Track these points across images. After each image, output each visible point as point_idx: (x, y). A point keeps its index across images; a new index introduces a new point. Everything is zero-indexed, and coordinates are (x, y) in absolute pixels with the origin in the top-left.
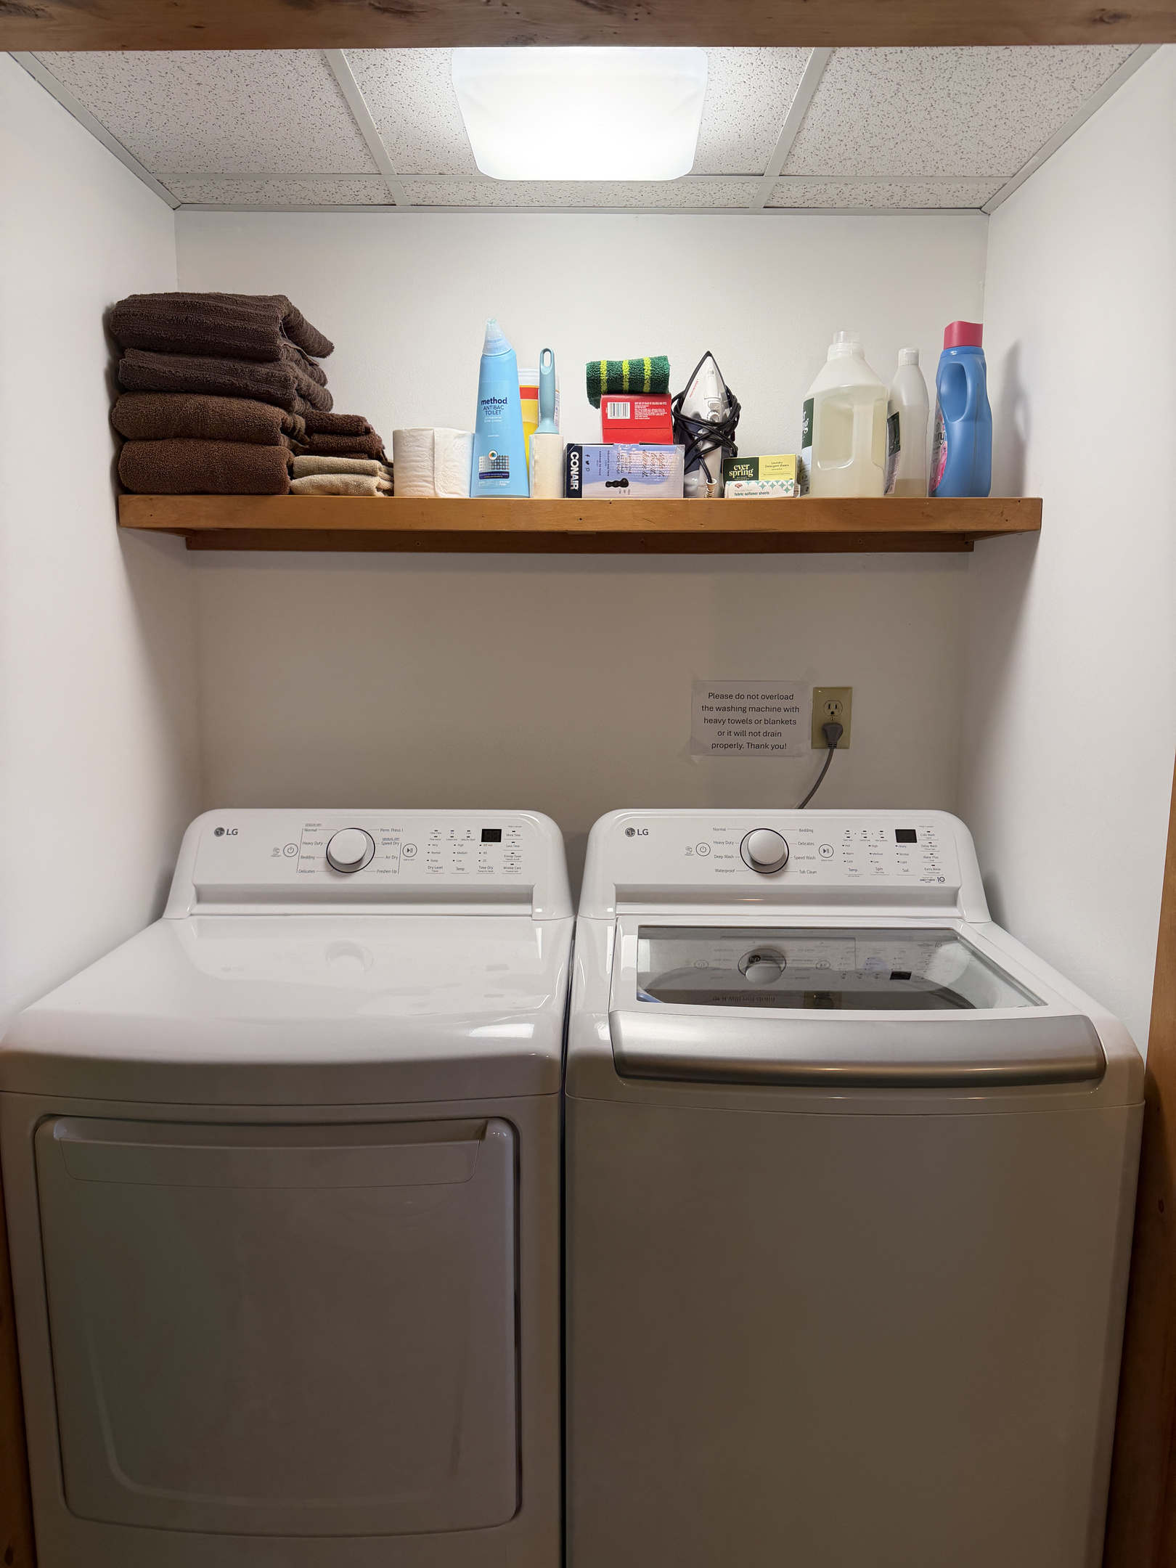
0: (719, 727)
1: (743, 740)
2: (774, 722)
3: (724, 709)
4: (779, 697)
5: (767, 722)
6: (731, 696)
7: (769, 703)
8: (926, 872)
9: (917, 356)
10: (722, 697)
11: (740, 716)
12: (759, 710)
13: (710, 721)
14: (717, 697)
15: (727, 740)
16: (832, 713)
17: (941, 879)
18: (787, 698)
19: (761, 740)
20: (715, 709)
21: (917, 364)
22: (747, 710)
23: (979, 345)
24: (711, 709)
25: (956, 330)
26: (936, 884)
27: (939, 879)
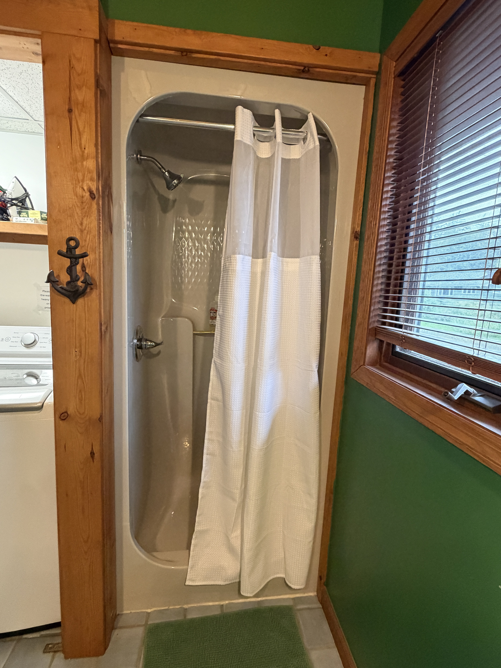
13: (44, 299)
14: (45, 292)
24: (44, 295)
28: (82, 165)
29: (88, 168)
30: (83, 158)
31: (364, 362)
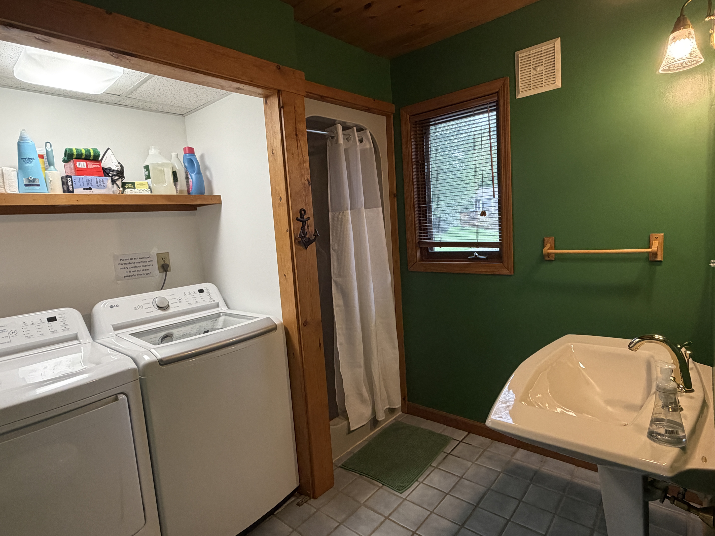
0: (126, 270)
1: (135, 273)
2: (145, 266)
3: (127, 264)
4: (146, 258)
5: (143, 266)
6: (129, 259)
7: (142, 260)
8: (209, 300)
9: (177, 155)
10: (125, 260)
11: (133, 265)
12: (139, 263)
13: (122, 268)
14: (123, 260)
15: (129, 274)
16: (164, 261)
17: (214, 301)
18: (148, 258)
19: (141, 272)
20: (123, 264)
21: (178, 157)
22: (135, 263)
23: (194, 153)
25: (187, 149)
26: (213, 302)
27: (213, 301)
28: (304, 166)
29: (306, 168)
30: (304, 162)
31: (417, 260)
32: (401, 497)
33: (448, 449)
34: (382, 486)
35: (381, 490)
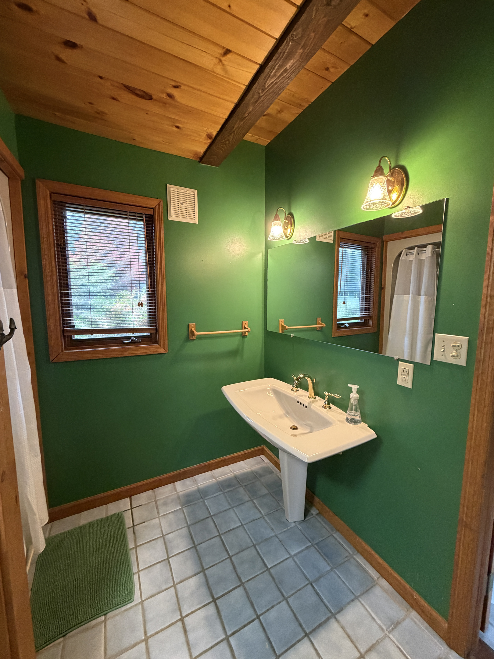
31: (62, 349)
32: (136, 605)
33: (128, 522)
34: (105, 618)
35: (108, 622)
